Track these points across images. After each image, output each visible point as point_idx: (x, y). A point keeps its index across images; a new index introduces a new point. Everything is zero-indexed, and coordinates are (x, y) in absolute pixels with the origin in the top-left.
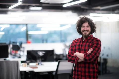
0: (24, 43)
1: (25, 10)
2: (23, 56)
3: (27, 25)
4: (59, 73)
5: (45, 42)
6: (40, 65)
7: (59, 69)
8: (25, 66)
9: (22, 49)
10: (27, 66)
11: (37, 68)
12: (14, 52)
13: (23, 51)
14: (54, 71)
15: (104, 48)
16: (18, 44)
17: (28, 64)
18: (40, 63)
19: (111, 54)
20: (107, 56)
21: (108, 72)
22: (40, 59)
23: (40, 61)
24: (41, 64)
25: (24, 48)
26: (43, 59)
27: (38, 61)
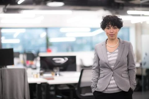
4: (82, 85)
6: (58, 75)
8: (37, 77)
10: (40, 77)
11: (53, 79)
15: (146, 54)
22: (58, 68)
23: (59, 70)
27: (55, 70)
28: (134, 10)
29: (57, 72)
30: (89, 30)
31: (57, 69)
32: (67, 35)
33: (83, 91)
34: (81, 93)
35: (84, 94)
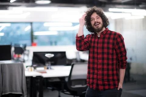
0: (29, 46)
1: (30, 4)
2: (27, 60)
3: (31, 23)
4: (72, 78)
5: (54, 44)
6: (49, 69)
7: (73, 73)
8: (31, 71)
9: (26, 52)
10: (34, 71)
11: (46, 72)
12: (17, 56)
13: (28, 55)
14: (67, 77)
16: (21, 46)
17: (35, 68)
18: (49, 67)
19: (136, 57)
20: (131, 59)
21: (131, 79)
22: (50, 63)
23: (50, 65)
24: (51, 69)
25: (28, 51)
26: (53, 62)
27: (47, 64)
28: (116, 8)
29: (48, 66)
30: (71, 24)
31: (48, 64)
32: (50, 29)
33: (73, 83)
34: (71, 85)
35: (74, 86)
